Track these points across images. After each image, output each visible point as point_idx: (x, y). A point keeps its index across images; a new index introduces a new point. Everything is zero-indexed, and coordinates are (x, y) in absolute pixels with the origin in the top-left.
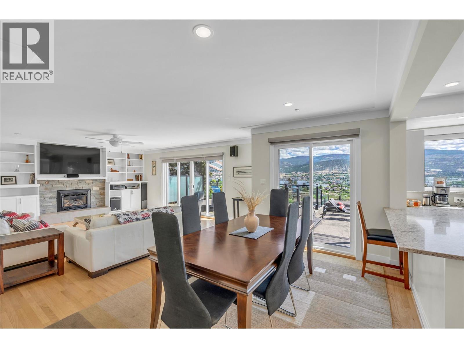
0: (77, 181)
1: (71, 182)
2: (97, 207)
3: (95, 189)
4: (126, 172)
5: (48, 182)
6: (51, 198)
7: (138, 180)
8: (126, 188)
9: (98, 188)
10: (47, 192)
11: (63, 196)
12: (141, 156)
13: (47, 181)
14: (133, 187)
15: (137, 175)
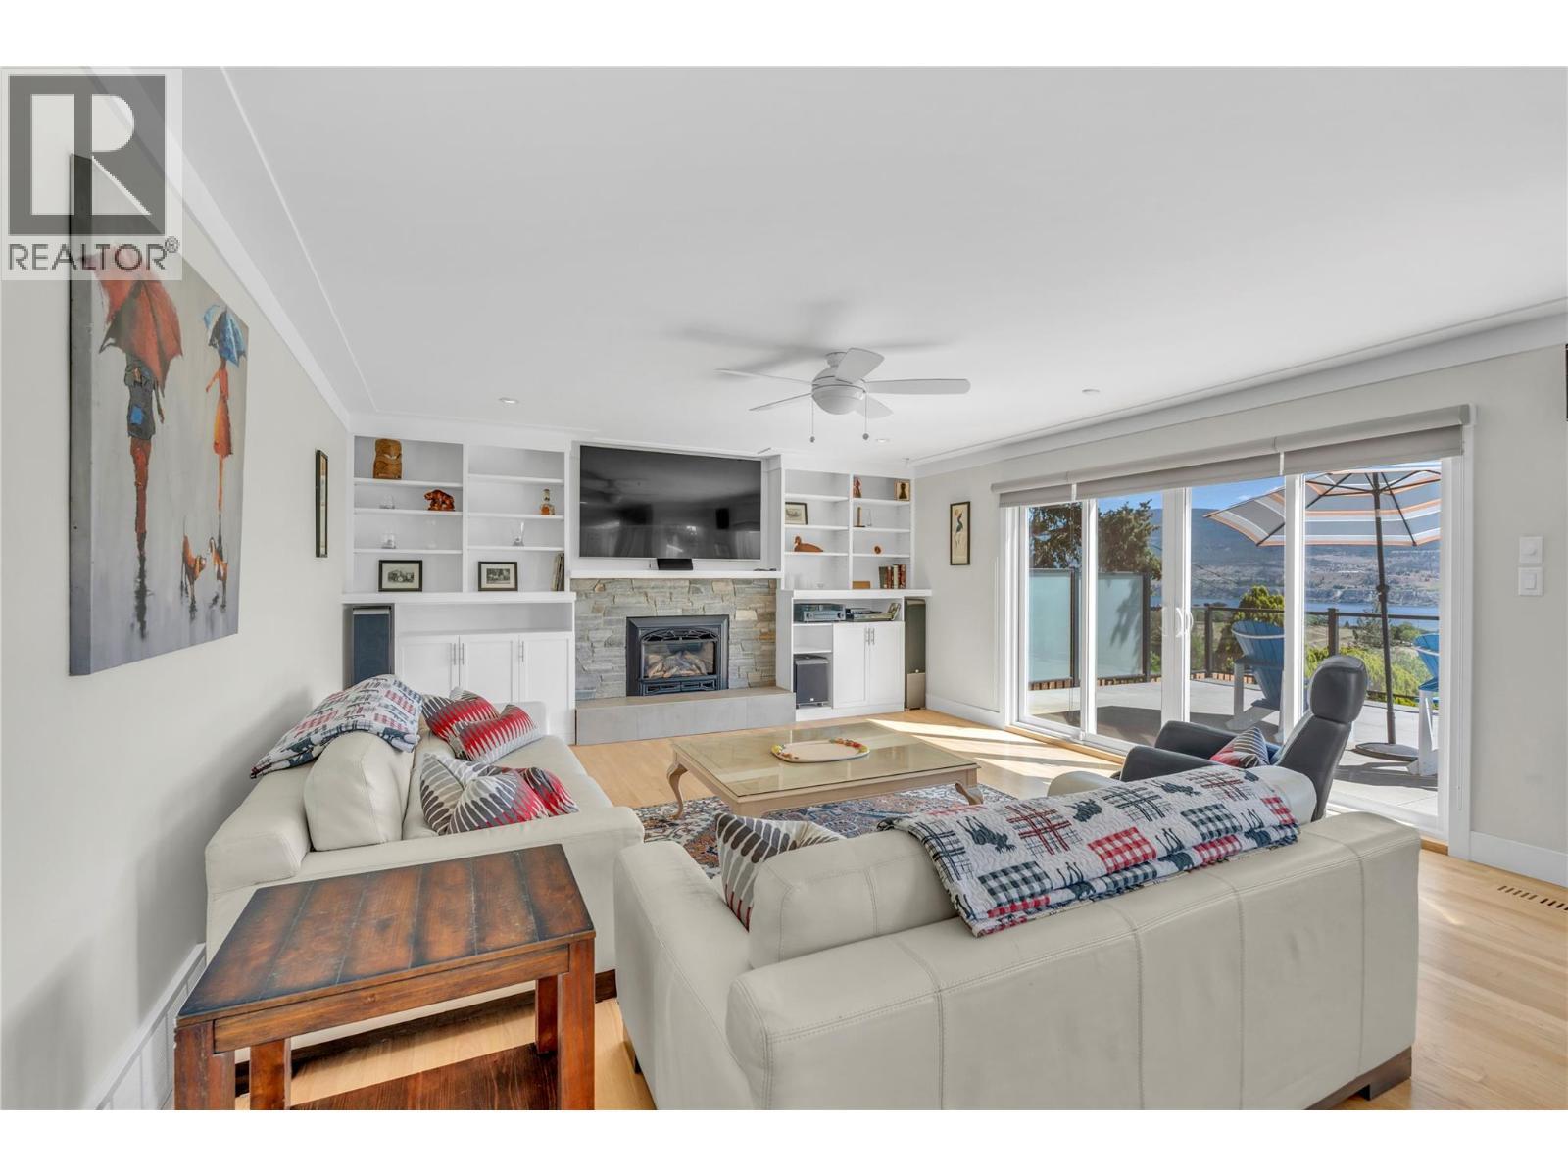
0: (687, 584)
1: (671, 588)
2: (750, 686)
3: (744, 616)
4: (847, 552)
5: (604, 585)
6: (608, 644)
7: (891, 586)
8: (850, 618)
9: (751, 615)
10: (599, 621)
11: (645, 637)
12: (903, 486)
13: (600, 580)
14: (873, 613)
15: (889, 565)
